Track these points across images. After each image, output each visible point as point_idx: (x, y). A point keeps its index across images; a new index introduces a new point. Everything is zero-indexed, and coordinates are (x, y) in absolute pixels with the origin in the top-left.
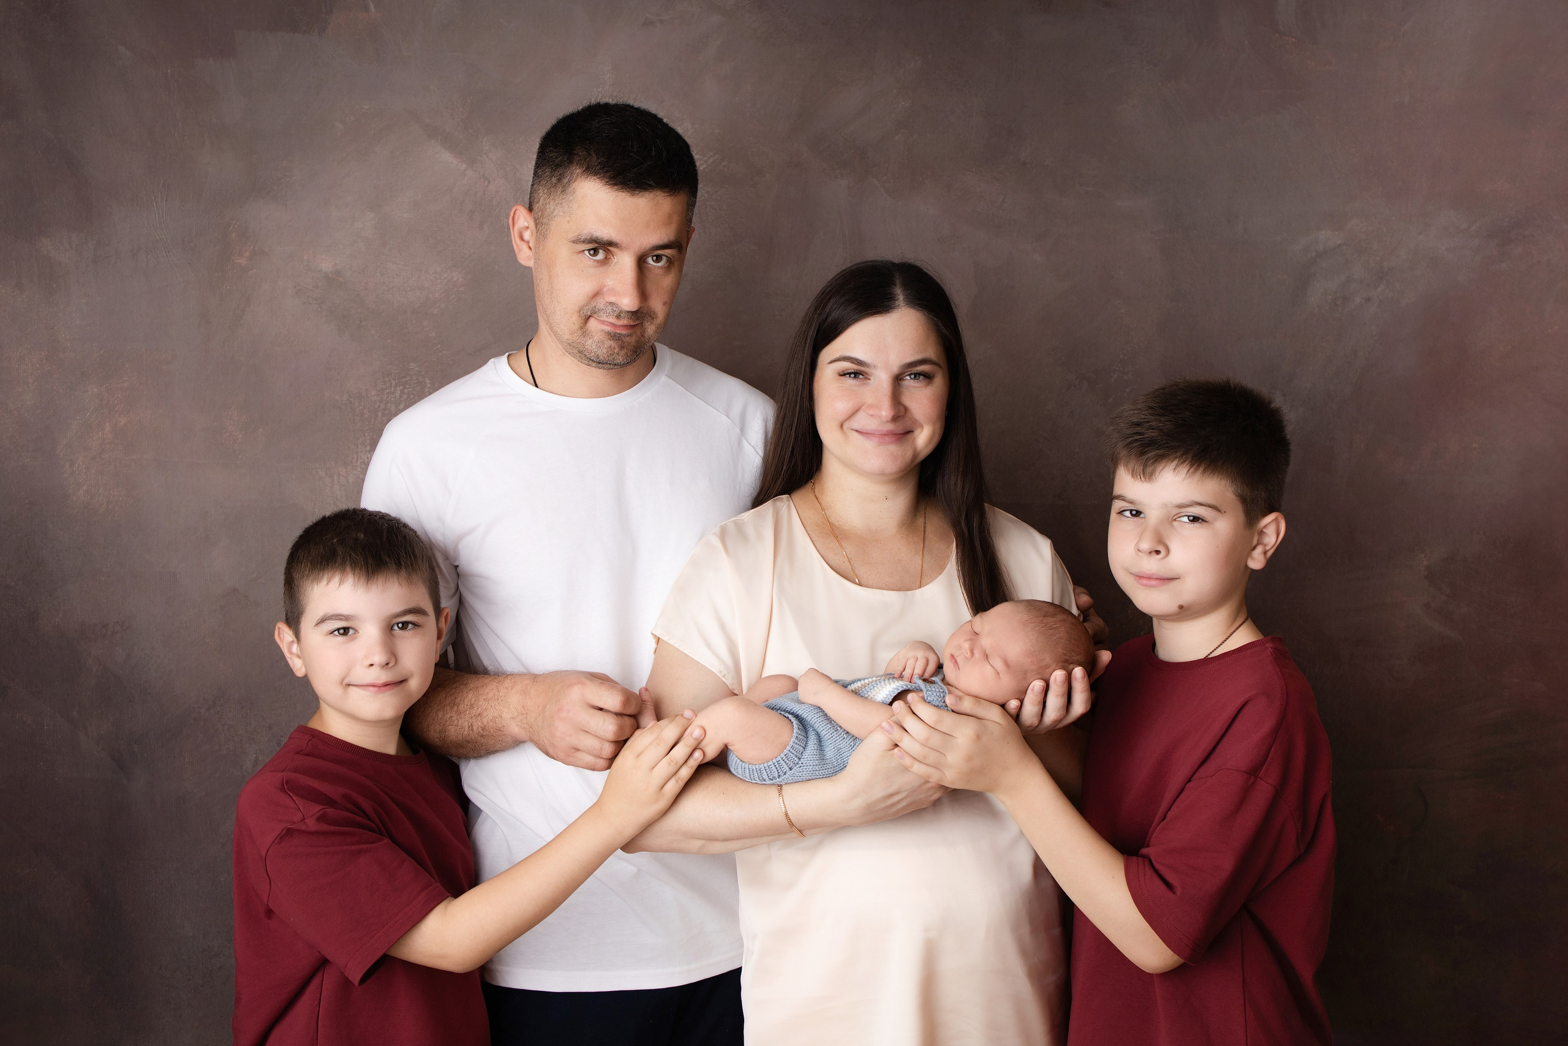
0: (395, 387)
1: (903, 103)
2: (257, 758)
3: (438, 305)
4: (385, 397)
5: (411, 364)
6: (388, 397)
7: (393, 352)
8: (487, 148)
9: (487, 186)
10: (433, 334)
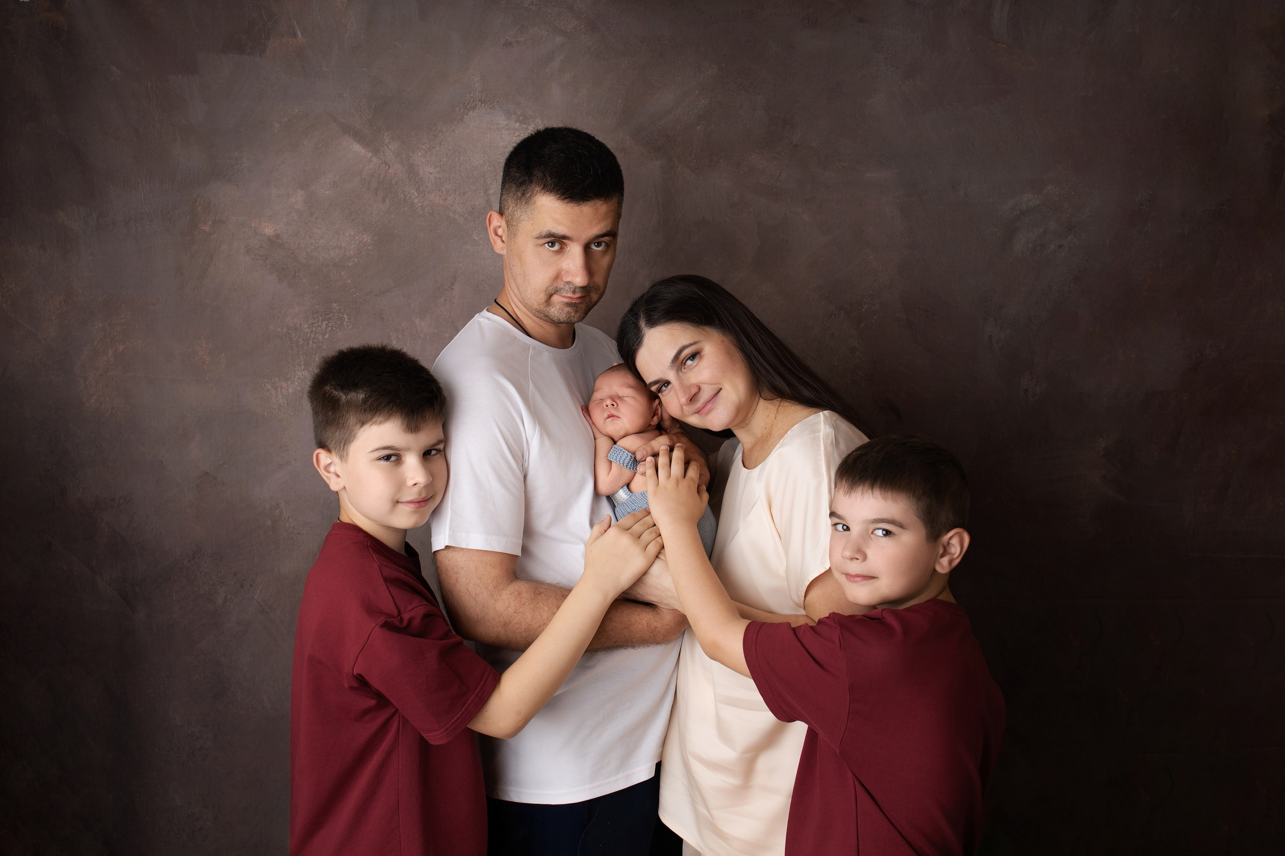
0: (322, 322)
1: (703, 101)
2: (226, 596)
3: (352, 259)
4: (314, 329)
5: (333, 304)
7: (320, 295)
8: (387, 141)
9: (388, 170)
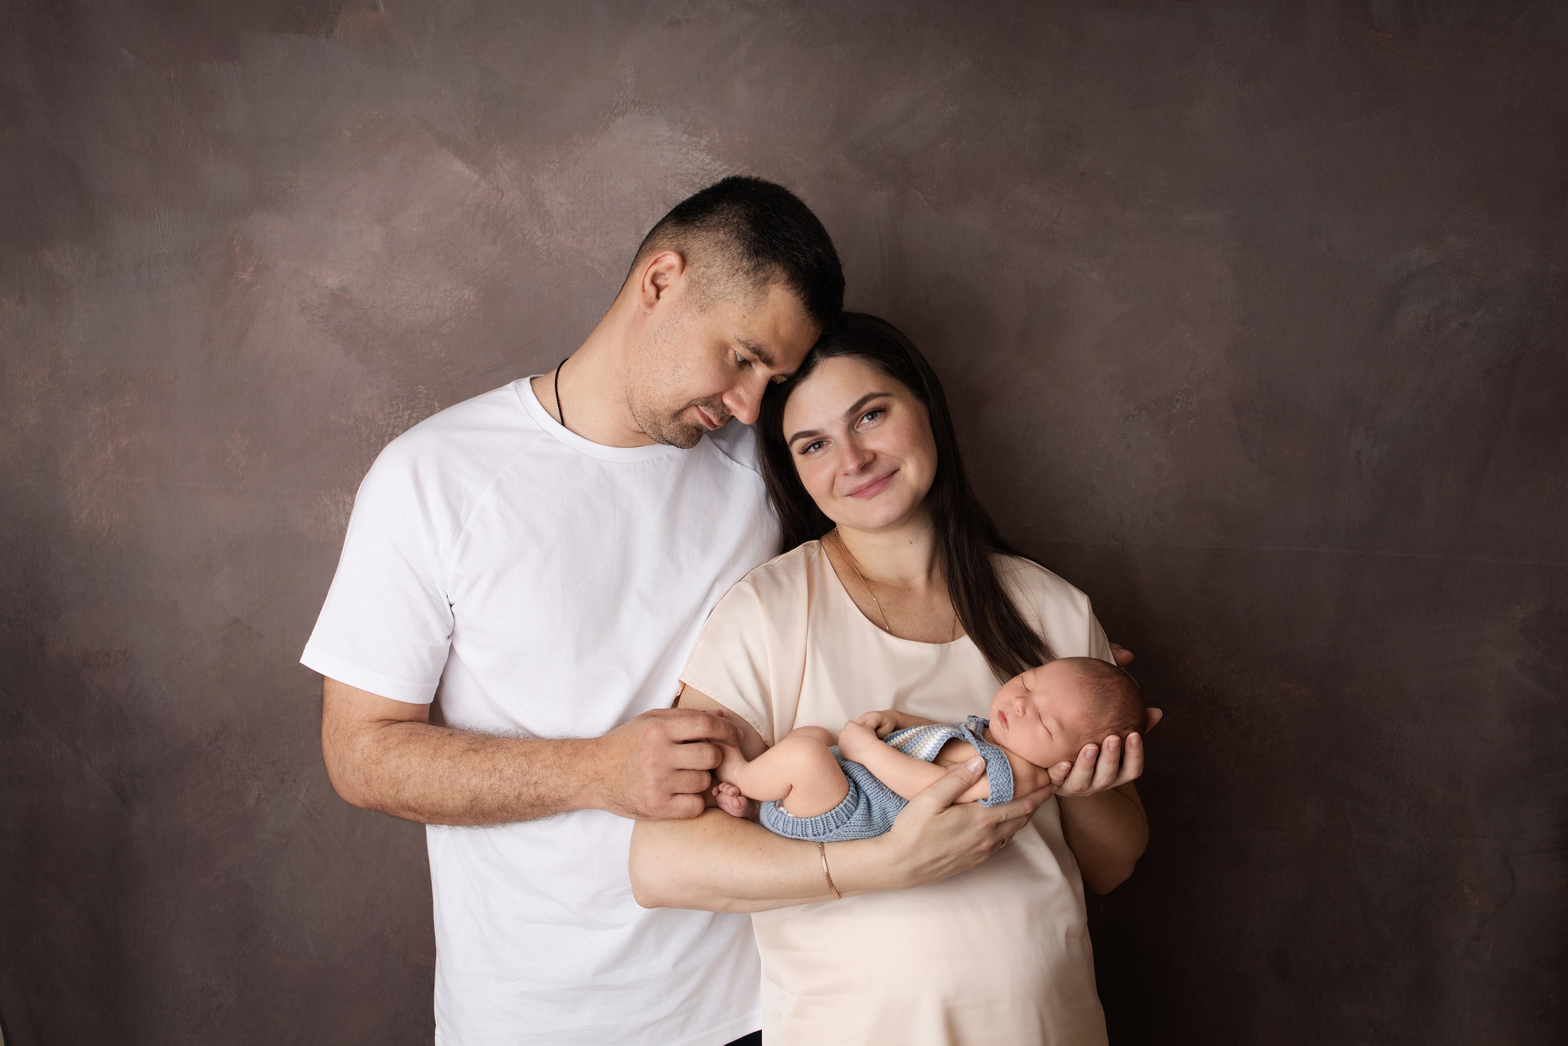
0: (403, 411)
1: (950, 108)
3: (448, 324)
4: (392, 421)
5: (420, 387)
6: (395, 422)
7: (401, 374)
8: (501, 157)
9: (501, 198)
10: (443, 354)
